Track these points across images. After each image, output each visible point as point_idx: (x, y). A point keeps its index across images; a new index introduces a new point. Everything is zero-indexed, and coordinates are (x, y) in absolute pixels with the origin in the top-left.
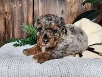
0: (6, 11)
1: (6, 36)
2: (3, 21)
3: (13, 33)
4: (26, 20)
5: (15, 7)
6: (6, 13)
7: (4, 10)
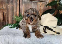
0: (4, 8)
1: (4, 22)
2: (2, 13)
3: (8, 21)
4: (15, 13)
5: (9, 6)
6: (4, 9)
7: (3, 7)
